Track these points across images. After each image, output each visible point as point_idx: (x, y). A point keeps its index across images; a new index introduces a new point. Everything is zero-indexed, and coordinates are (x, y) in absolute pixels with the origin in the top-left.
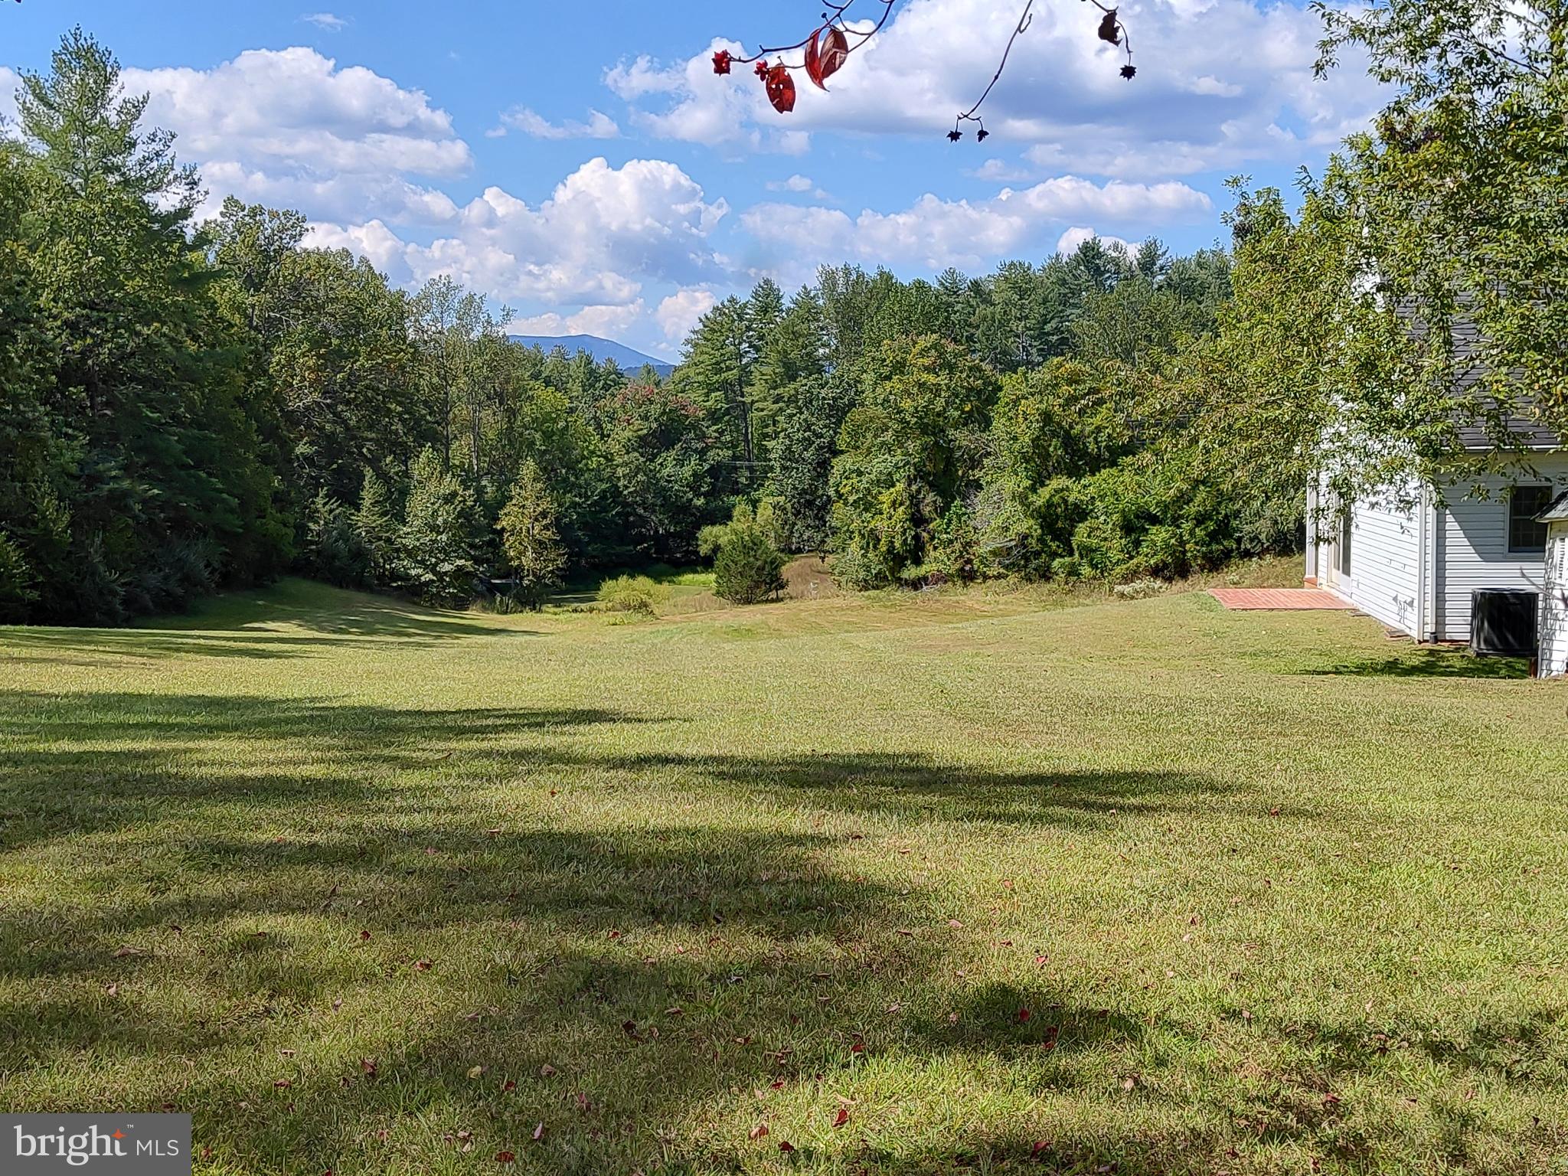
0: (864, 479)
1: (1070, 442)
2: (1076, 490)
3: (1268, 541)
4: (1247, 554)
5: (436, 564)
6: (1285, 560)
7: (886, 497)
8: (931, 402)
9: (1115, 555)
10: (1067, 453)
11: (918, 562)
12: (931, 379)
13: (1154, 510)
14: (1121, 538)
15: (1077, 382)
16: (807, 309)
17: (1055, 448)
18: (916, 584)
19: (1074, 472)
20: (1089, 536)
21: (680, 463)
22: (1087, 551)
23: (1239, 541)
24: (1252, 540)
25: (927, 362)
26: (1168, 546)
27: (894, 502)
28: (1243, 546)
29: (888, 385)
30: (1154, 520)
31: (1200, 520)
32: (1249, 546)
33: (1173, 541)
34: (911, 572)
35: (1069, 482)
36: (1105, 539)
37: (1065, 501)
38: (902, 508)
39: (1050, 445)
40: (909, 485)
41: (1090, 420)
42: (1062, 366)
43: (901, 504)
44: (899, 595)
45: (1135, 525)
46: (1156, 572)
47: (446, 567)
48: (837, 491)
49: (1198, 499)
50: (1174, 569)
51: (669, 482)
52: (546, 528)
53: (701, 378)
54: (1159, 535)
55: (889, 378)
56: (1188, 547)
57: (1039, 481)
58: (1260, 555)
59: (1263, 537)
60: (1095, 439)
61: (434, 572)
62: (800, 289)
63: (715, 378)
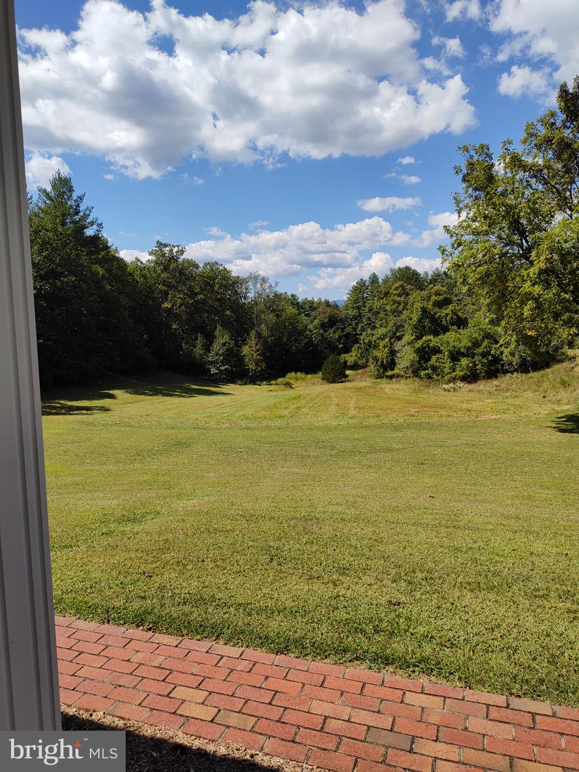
0: (374, 337)
1: (434, 320)
2: (434, 341)
3: (517, 365)
4: (505, 372)
5: (219, 367)
6: (524, 375)
7: (382, 344)
8: (397, 307)
9: (447, 370)
10: (432, 325)
11: (393, 369)
12: (398, 299)
13: (462, 350)
14: (450, 363)
15: (439, 295)
16: (386, 281)
17: (427, 322)
18: (391, 377)
19: (436, 334)
20: (436, 361)
21: (334, 332)
22: (434, 369)
23: (503, 365)
24: (509, 365)
25: (397, 292)
26: (468, 366)
27: (384, 346)
28: (504, 368)
29: (381, 301)
30: (463, 355)
31: (484, 355)
32: (507, 368)
33: (471, 365)
34: (390, 373)
35: (431, 337)
36: (444, 363)
37: (429, 346)
38: (387, 348)
39: (425, 322)
40: (390, 340)
41: (444, 311)
42: (432, 288)
43: (387, 347)
44: (385, 380)
45: (455, 356)
46: (464, 379)
47: (222, 368)
48: (363, 342)
49: (484, 345)
50: (471, 377)
51: (331, 339)
52: (258, 355)
53: (351, 305)
54: (464, 362)
55: (382, 298)
56: (477, 367)
57: (419, 338)
58: (512, 373)
59: (514, 363)
60: (446, 319)
61: (219, 370)
62: (385, 276)
63: (355, 305)
